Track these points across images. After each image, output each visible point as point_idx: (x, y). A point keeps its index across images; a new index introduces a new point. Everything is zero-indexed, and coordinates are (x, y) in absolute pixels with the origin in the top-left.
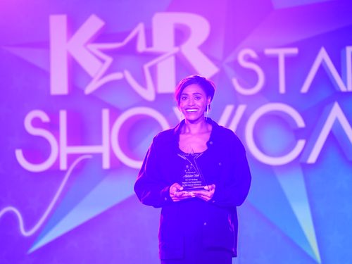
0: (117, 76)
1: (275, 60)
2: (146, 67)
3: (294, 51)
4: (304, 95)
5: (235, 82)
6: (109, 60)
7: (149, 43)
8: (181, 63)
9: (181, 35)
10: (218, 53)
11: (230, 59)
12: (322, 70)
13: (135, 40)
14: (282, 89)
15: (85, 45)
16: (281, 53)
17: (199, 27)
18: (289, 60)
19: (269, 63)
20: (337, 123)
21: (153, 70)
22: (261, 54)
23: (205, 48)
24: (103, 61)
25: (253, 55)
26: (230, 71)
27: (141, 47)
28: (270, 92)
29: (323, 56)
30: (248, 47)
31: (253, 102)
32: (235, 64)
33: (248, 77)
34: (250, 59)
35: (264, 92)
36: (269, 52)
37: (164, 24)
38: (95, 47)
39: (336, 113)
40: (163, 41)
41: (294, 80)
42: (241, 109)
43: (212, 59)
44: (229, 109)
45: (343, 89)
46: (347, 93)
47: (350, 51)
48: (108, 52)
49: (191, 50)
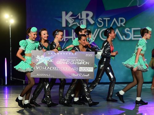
0: (75, 23)
1: (105, 20)
2: (81, 22)
3: (109, 19)
5: (98, 24)
6: (73, 20)
7: (81, 17)
8: (87, 21)
9: (87, 15)
10: (95, 19)
11: (97, 20)
12: (114, 22)
13: (79, 16)
14: (107, 26)
15: (69, 17)
16: (107, 19)
17: (91, 14)
18: (108, 20)
19: (104, 21)
20: (117, 32)
21: (82, 22)
22: (103, 19)
23: (92, 18)
24: (72, 20)
25: (101, 19)
26: (97, 22)
27: (80, 18)
28: (104, 26)
29: (115, 19)
30: (100, 18)
31: (101, 28)
32: (98, 21)
33: (100, 24)
34: (100, 20)
36: (104, 19)
37: (84, 13)
38: (71, 18)
40: (84, 16)
41: (109, 24)
42: (99, 30)
43: (93, 20)
44: (96, 30)
45: (118, 26)
46: (119, 27)
47: (120, 18)
48: (73, 19)
49: (89, 18)
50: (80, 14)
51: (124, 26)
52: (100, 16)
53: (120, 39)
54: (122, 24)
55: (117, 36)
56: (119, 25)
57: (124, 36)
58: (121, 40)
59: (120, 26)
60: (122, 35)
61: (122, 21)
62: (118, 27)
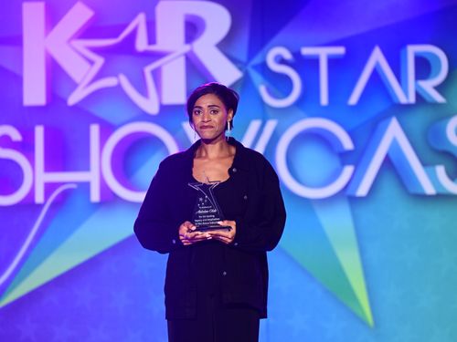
1: (314, 62)
3: (340, 51)
4: (353, 107)
5: (263, 90)
6: (99, 61)
7: (152, 39)
8: (193, 65)
9: (193, 28)
10: (242, 56)
11: (257, 60)
12: (376, 76)
14: (324, 100)
15: (69, 41)
16: (324, 53)
18: (333, 62)
19: (306, 66)
20: (395, 145)
21: (157, 74)
22: (297, 55)
23: (225, 45)
24: (91, 63)
25: (287, 55)
26: (257, 78)
27: (141, 44)
28: (307, 101)
29: (377, 57)
30: (279, 45)
32: (263, 68)
33: (280, 84)
34: (282, 61)
35: (300, 103)
36: (306, 51)
39: (393, 132)
42: (271, 125)
43: (234, 60)
44: (255, 125)
45: (403, 99)
46: (408, 106)
47: (412, 51)
48: (97, 51)
49: (207, 49)
50: (141, 20)
51: (439, 98)
52: (280, 37)
53: (412, 190)
54: (428, 86)
55: (392, 165)
56: (406, 93)
57: (440, 171)
58: (423, 197)
59: (412, 99)
60: (424, 164)
61: (424, 67)
62: (400, 110)
